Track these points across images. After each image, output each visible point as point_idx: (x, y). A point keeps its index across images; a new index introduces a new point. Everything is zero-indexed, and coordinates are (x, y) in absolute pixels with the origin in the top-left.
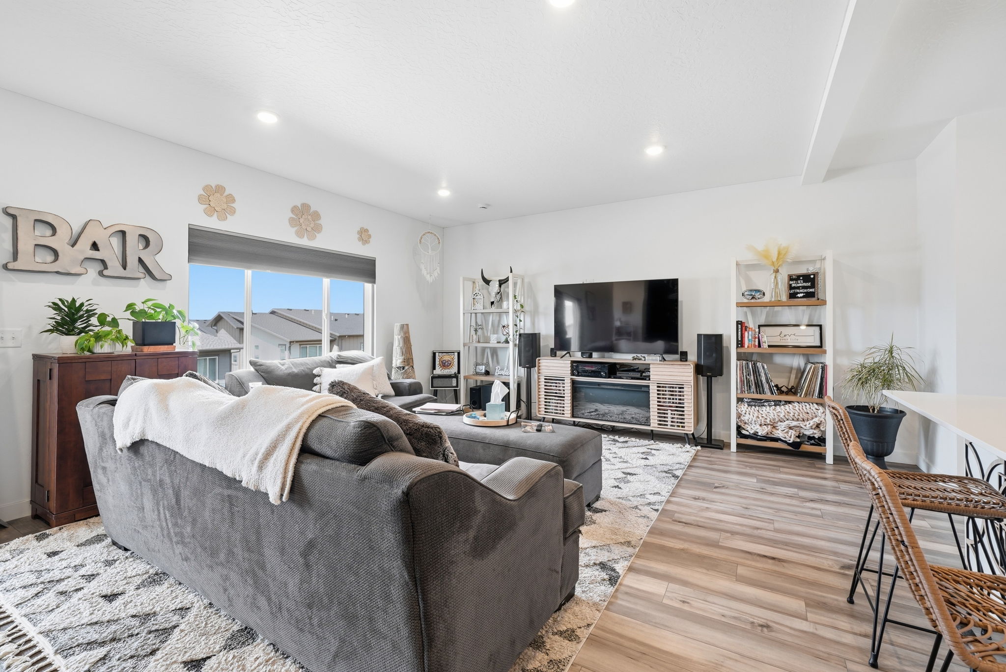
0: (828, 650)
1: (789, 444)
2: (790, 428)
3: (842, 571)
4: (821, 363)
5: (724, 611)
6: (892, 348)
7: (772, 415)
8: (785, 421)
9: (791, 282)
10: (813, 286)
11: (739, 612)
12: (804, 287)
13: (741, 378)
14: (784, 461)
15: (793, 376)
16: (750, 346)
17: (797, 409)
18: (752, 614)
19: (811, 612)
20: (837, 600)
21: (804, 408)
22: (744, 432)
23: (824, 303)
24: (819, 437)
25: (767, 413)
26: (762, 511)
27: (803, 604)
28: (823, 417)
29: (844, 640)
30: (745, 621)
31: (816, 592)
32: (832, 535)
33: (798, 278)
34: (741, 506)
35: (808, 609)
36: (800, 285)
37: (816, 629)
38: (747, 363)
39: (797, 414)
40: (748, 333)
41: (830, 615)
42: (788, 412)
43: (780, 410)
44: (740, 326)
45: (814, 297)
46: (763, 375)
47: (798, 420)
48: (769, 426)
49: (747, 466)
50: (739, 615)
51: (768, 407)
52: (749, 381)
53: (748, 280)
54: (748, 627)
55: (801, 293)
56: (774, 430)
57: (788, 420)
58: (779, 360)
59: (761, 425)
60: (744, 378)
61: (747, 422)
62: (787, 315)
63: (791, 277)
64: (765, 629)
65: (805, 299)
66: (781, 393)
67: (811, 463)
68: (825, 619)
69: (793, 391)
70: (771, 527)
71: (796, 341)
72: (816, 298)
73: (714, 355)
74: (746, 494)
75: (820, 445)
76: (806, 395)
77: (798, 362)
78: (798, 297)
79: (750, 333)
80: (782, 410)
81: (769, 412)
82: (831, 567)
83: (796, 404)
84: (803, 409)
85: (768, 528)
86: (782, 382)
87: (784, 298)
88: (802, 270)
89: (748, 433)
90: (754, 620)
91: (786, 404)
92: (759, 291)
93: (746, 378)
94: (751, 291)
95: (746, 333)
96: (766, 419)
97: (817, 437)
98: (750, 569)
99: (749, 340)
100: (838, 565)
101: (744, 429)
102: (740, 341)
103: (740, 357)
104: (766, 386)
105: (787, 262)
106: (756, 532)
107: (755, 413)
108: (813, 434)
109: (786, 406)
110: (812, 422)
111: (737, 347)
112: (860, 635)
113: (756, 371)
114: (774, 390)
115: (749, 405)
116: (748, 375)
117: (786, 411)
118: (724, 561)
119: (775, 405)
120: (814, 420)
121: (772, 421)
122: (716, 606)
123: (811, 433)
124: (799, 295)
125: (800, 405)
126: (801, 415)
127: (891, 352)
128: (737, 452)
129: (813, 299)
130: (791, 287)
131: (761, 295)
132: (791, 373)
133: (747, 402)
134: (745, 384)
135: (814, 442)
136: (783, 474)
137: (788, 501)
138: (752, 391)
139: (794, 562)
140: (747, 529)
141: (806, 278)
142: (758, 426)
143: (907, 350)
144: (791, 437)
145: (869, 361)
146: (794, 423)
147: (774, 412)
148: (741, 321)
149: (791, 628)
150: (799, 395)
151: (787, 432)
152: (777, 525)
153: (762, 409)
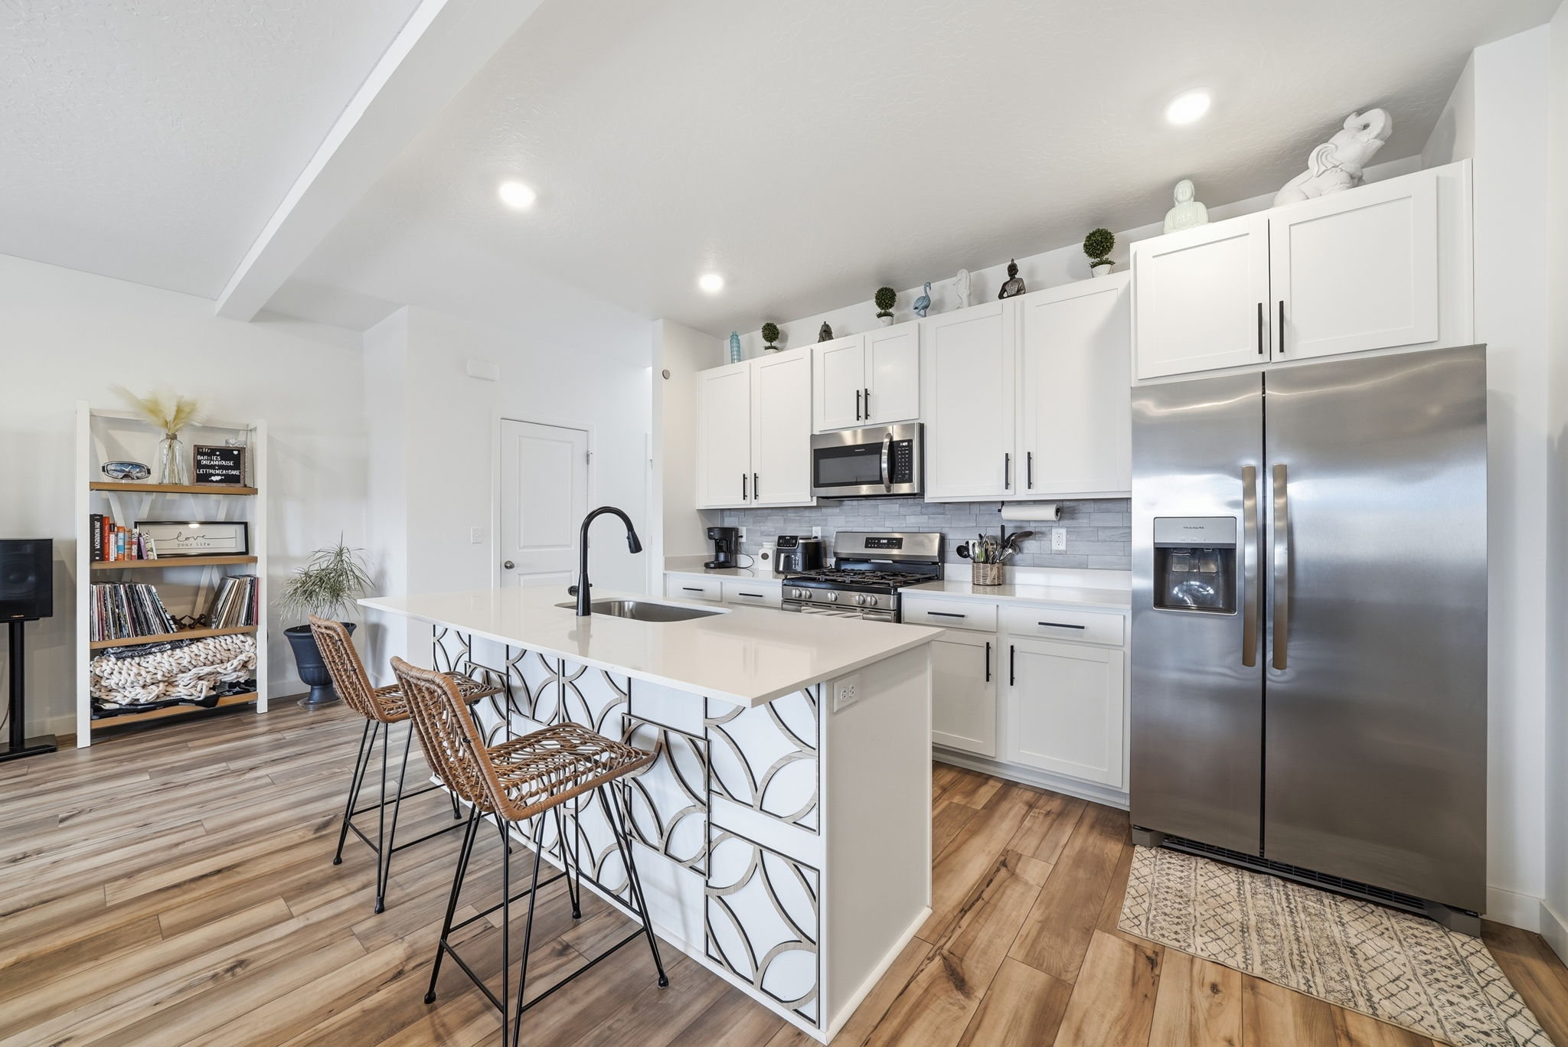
0: (329, 932)
1: (198, 703)
2: (200, 678)
3: (318, 835)
4: (249, 576)
5: (156, 996)
6: (341, 551)
7: (167, 666)
8: (190, 670)
9: (199, 458)
10: (237, 466)
11: (184, 979)
12: (221, 467)
13: (100, 614)
14: (190, 731)
15: (201, 600)
16: (121, 557)
17: (211, 647)
18: (208, 965)
19: (295, 904)
20: (322, 871)
21: (223, 643)
22: (107, 706)
23: (255, 491)
24: (245, 681)
25: (156, 665)
26: (173, 817)
27: (281, 902)
28: (253, 650)
29: (344, 908)
30: (202, 982)
31: (295, 877)
32: (293, 799)
33: (212, 452)
34: (134, 827)
35: (290, 903)
36: (217, 463)
37: (308, 919)
38: (115, 587)
39: (211, 653)
40: (117, 535)
41: (318, 892)
42: (196, 655)
43: (181, 655)
44: (98, 524)
45: (239, 482)
46: (148, 603)
47: (212, 663)
48: (161, 685)
49: (122, 761)
50: (185, 983)
51: (159, 654)
52: (119, 617)
53: (111, 445)
54: (210, 986)
55: (218, 475)
56: (170, 689)
57: (195, 667)
58: (174, 577)
59: (144, 687)
60: (107, 614)
61: (114, 687)
62: (193, 507)
63: (201, 450)
64: (238, 970)
65: (224, 485)
66: (181, 628)
67: (235, 721)
68: (315, 900)
69: (204, 621)
70: (200, 831)
71: (207, 546)
72: (242, 484)
73: (31, 579)
74: (136, 804)
75: (249, 691)
76: (226, 624)
77: (209, 577)
78: (212, 481)
79: (121, 535)
80: (184, 654)
81: (161, 662)
82: (304, 837)
83: (210, 641)
84: (221, 646)
85: (196, 835)
86: (180, 610)
87: (186, 481)
88: (218, 441)
89: (117, 706)
90: (216, 971)
91: (193, 643)
92: (138, 466)
93: (113, 613)
94: (122, 464)
95: (112, 537)
96: (155, 674)
97: (243, 681)
98: (184, 907)
99: (118, 547)
100: (310, 830)
101: (107, 701)
102: (97, 550)
103: (95, 578)
104: (155, 622)
105: (192, 425)
106: (176, 851)
107: (133, 668)
108: (237, 678)
109: (193, 646)
110: (236, 662)
111: (92, 560)
112: (358, 890)
113: (134, 598)
114: (170, 625)
115: (118, 659)
116: (118, 607)
117: (193, 655)
118: (128, 925)
119: (173, 649)
120: (238, 658)
121: (167, 675)
122: (135, 1001)
123: (235, 676)
124: (214, 478)
125: (216, 641)
126: (218, 655)
127: (340, 553)
128: (92, 745)
129: (237, 485)
130: (198, 465)
131: (144, 474)
132: (197, 595)
133: (113, 654)
134: (107, 624)
135: (239, 690)
136: (194, 751)
137: (215, 784)
138: (125, 632)
139: (252, 859)
140: (159, 854)
141: (226, 453)
142: (139, 689)
143: (358, 552)
144: (201, 692)
145: (315, 569)
146: (207, 669)
147: (171, 659)
148: (101, 516)
149: (274, 941)
150: (214, 626)
151: (195, 686)
152: (209, 825)
153: (147, 660)
